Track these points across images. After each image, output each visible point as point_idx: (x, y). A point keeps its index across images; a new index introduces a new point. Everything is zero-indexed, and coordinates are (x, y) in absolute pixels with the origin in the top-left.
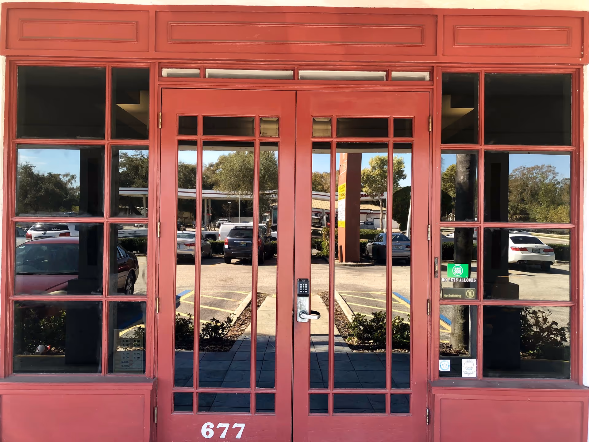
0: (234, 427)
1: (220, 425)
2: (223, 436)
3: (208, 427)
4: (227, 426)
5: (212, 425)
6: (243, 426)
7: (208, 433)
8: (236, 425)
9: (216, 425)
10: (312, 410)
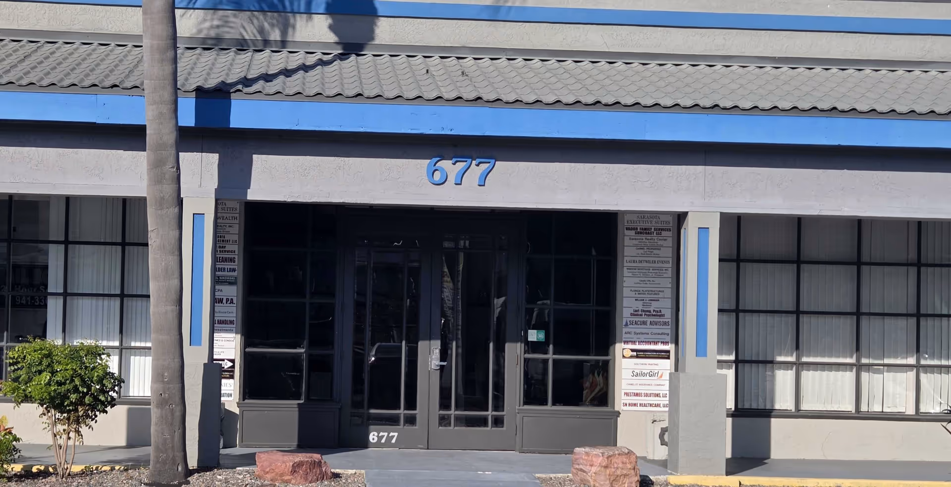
0: (390, 435)
1: (381, 434)
2: (383, 441)
3: (374, 435)
4: (386, 434)
5: (376, 434)
6: (396, 434)
7: (373, 439)
8: (392, 434)
9: (379, 434)
10: (440, 424)
